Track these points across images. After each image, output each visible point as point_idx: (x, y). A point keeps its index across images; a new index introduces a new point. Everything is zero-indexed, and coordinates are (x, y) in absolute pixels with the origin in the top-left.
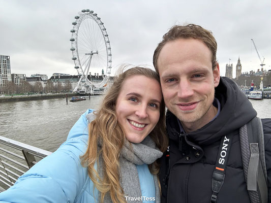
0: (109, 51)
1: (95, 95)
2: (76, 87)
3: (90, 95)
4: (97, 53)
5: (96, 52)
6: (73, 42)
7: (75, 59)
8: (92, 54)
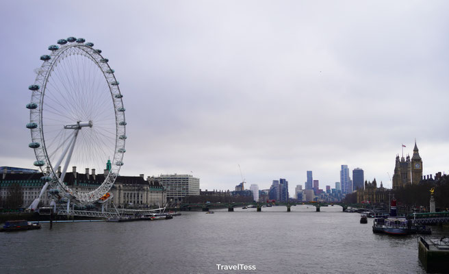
0: (120, 115)
1: (76, 218)
2: (34, 200)
3: (64, 218)
4: (90, 126)
5: (87, 122)
6: (34, 110)
7: (35, 146)
8: (80, 128)
